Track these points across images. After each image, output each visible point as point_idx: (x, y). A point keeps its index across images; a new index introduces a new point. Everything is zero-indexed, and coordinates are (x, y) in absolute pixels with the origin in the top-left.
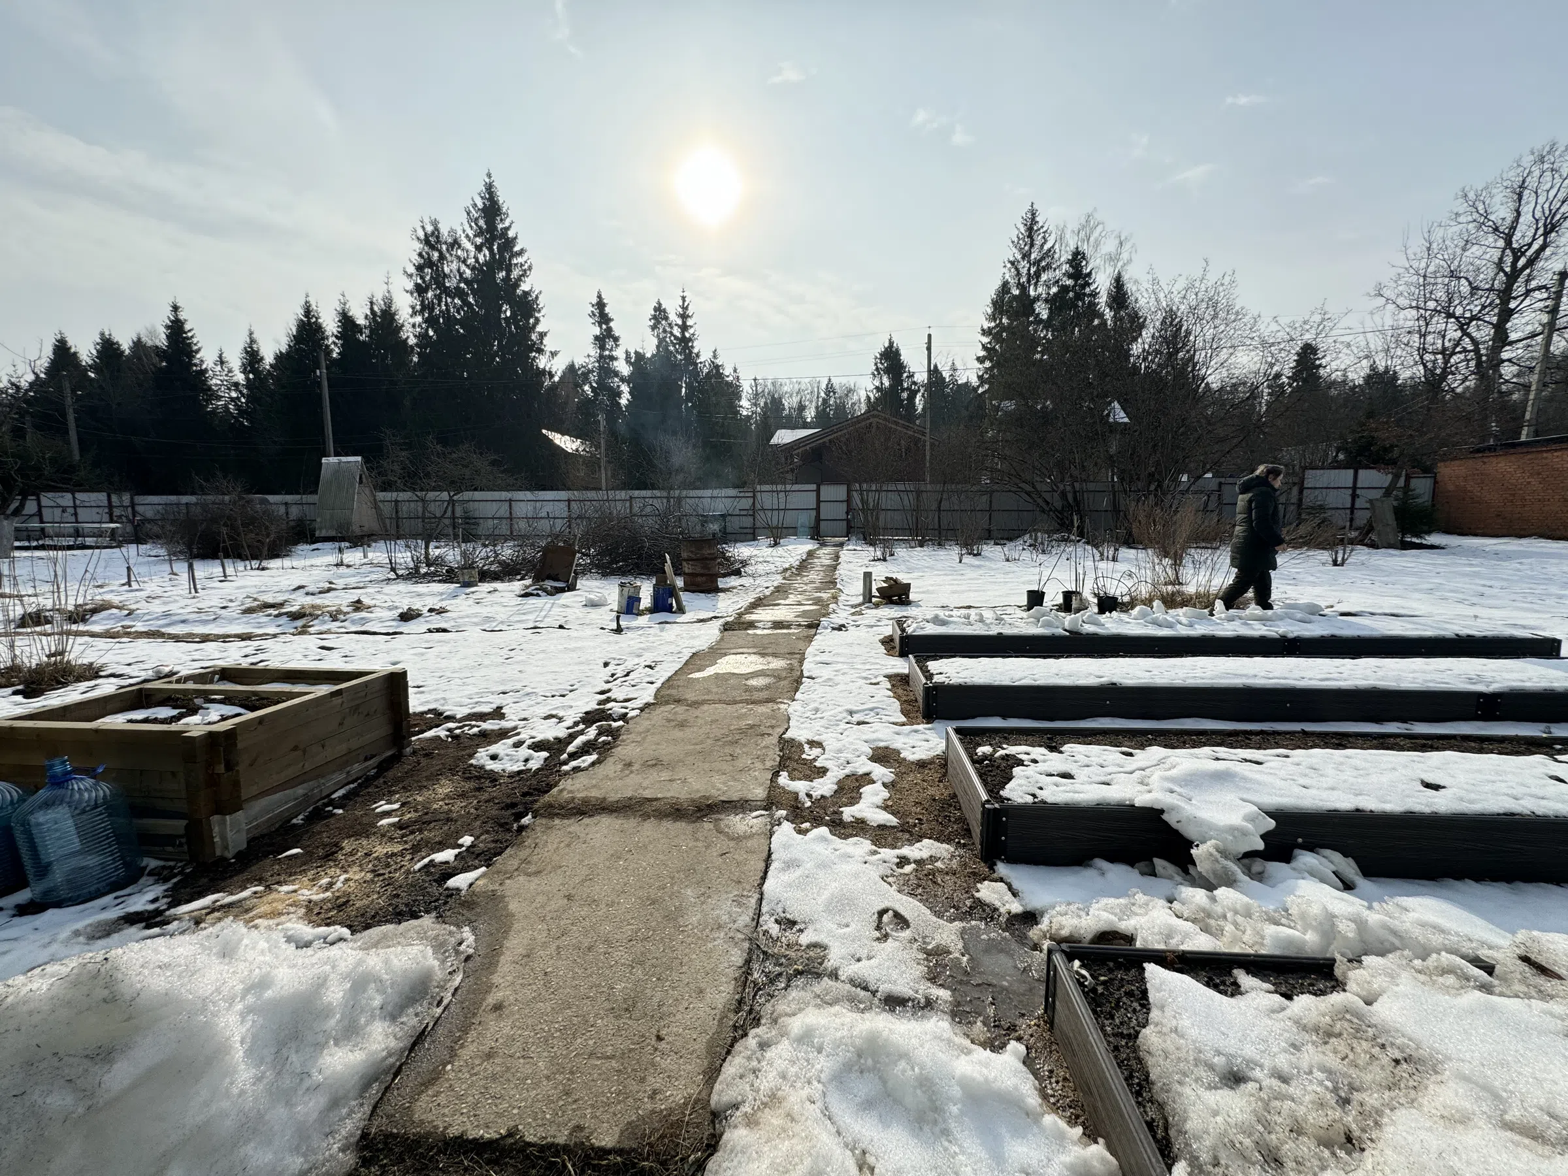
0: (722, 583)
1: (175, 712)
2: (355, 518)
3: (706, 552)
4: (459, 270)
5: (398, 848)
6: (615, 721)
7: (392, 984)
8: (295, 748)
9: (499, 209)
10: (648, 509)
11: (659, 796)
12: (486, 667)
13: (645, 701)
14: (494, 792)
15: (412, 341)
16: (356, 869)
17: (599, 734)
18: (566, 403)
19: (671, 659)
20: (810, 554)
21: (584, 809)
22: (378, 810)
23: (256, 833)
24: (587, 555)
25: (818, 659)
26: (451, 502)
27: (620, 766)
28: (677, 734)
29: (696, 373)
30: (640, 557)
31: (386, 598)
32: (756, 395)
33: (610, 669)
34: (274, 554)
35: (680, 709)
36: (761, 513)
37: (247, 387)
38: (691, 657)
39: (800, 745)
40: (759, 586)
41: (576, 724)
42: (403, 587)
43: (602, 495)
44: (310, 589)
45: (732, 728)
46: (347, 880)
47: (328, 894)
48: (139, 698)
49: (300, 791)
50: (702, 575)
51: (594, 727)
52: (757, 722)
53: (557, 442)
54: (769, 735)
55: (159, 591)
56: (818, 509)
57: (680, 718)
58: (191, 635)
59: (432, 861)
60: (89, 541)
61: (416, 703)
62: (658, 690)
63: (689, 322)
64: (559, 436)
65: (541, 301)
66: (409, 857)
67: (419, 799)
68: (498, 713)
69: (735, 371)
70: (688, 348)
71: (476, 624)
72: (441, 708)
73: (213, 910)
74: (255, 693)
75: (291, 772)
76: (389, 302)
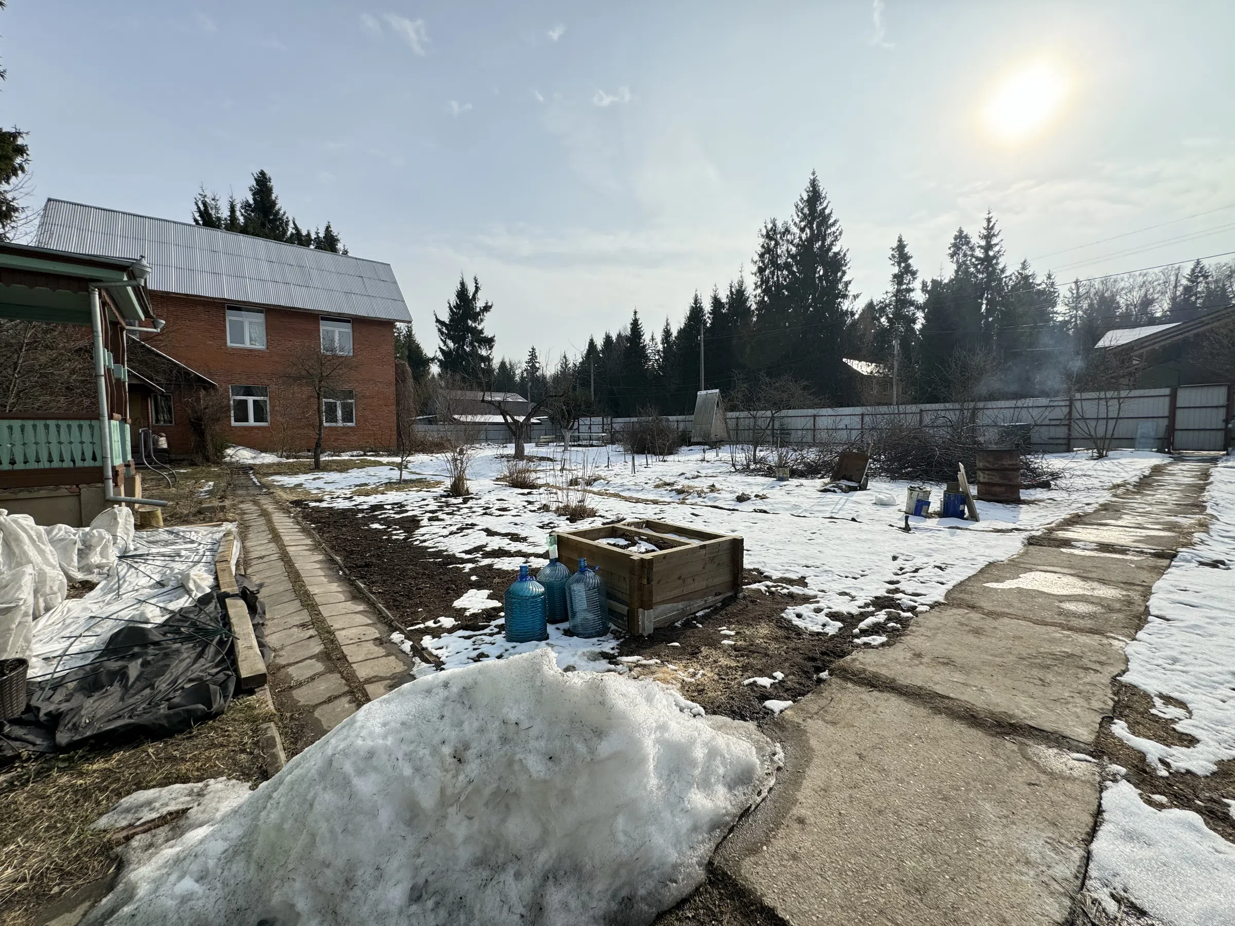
0: (1024, 494)
1: (626, 543)
2: (713, 430)
3: (1007, 462)
4: (787, 250)
5: (734, 664)
6: (904, 611)
7: (731, 763)
8: (680, 578)
9: (819, 195)
10: (940, 421)
11: (951, 695)
12: (794, 543)
13: (935, 599)
14: (798, 643)
15: (754, 307)
16: (708, 669)
17: (889, 619)
18: (864, 335)
19: (963, 564)
20: (1157, 470)
21: (874, 683)
22: (722, 632)
23: (658, 625)
24: (879, 461)
25: (1176, 597)
26: (773, 418)
27: (909, 655)
28: (971, 639)
29: (999, 289)
30: (929, 464)
31: (729, 485)
32: (1078, 298)
33: (899, 563)
34: (670, 453)
35: (974, 615)
36: (1082, 424)
37: (663, 352)
38: (987, 566)
39: (1147, 696)
40: (1075, 501)
41: (867, 605)
42: (739, 478)
43: (893, 409)
44: (688, 475)
45: (1042, 650)
46: (704, 675)
47: (693, 680)
48: (612, 531)
49: (680, 605)
50: (1000, 485)
51: (883, 611)
52: (1077, 651)
53: (855, 367)
54: (1096, 671)
55: (619, 472)
56: (1172, 417)
57: (975, 624)
58: (631, 497)
59: (755, 682)
60: (595, 443)
61: (748, 562)
62: (949, 592)
63: (994, 241)
64: (857, 362)
65: (848, 258)
66: (740, 673)
67: (747, 633)
68: (802, 582)
69: (1049, 277)
70: (992, 266)
71: (787, 510)
72: (762, 569)
73: (637, 666)
74: (662, 538)
75: (677, 592)
76: (741, 284)
